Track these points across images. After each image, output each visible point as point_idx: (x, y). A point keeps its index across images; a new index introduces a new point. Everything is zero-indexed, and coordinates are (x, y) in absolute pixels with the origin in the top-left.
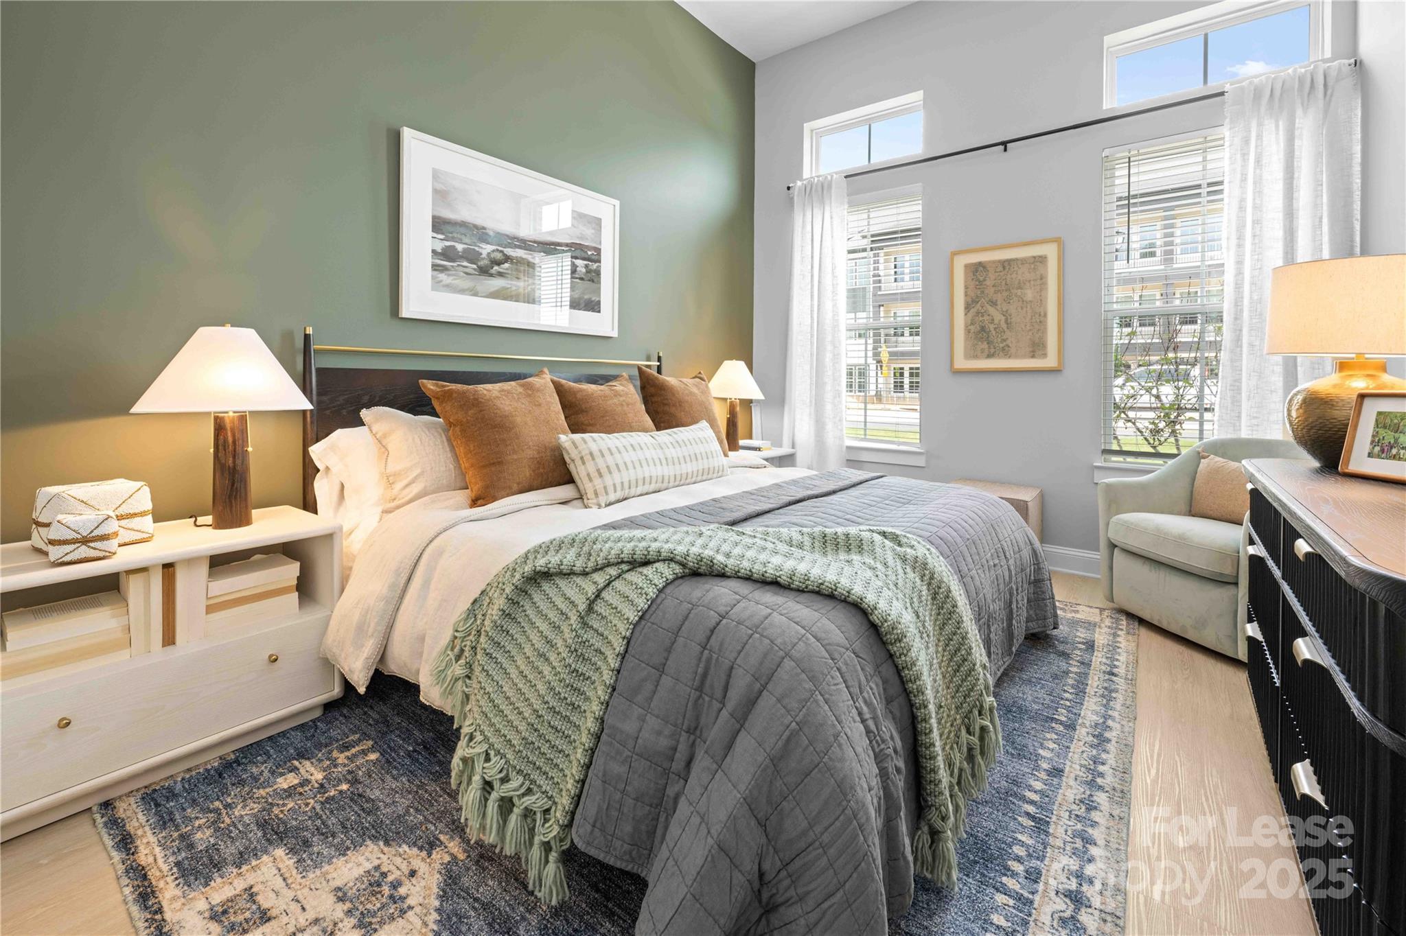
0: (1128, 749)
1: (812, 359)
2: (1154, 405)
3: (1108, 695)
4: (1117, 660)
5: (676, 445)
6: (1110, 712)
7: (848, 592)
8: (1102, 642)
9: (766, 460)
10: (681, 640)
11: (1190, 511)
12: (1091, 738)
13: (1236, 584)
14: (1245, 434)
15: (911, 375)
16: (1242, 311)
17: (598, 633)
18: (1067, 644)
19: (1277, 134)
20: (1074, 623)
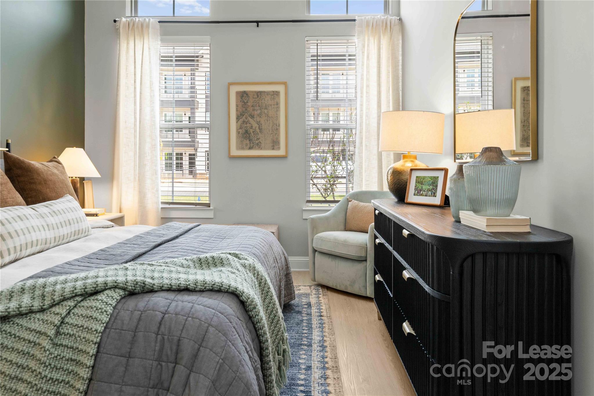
0: (334, 348)
1: (135, 148)
2: (324, 176)
3: (321, 326)
4: (322, 309)
5: (53, 214)
6: (324, 334)
7: (229, 286)
8: (314, 302)
9: (112, 220)
10: (140, 334)
11: (345, 229)
12: (319, 348)
13: (366, 260)
14: (364, 189)
15: (177, 159)
16: (362, 129)
17: (68, 348)
18: (299, 307)
19: (374, 45)
20: (300, 295)
